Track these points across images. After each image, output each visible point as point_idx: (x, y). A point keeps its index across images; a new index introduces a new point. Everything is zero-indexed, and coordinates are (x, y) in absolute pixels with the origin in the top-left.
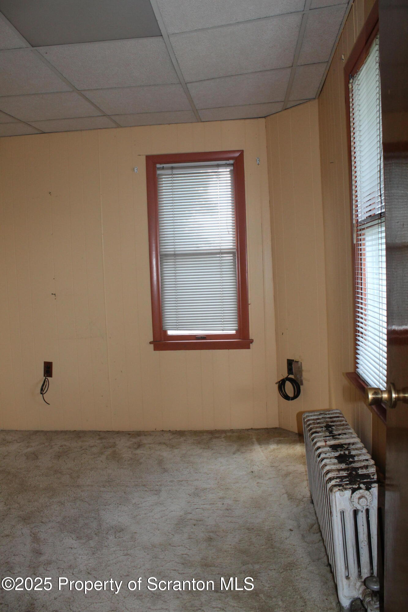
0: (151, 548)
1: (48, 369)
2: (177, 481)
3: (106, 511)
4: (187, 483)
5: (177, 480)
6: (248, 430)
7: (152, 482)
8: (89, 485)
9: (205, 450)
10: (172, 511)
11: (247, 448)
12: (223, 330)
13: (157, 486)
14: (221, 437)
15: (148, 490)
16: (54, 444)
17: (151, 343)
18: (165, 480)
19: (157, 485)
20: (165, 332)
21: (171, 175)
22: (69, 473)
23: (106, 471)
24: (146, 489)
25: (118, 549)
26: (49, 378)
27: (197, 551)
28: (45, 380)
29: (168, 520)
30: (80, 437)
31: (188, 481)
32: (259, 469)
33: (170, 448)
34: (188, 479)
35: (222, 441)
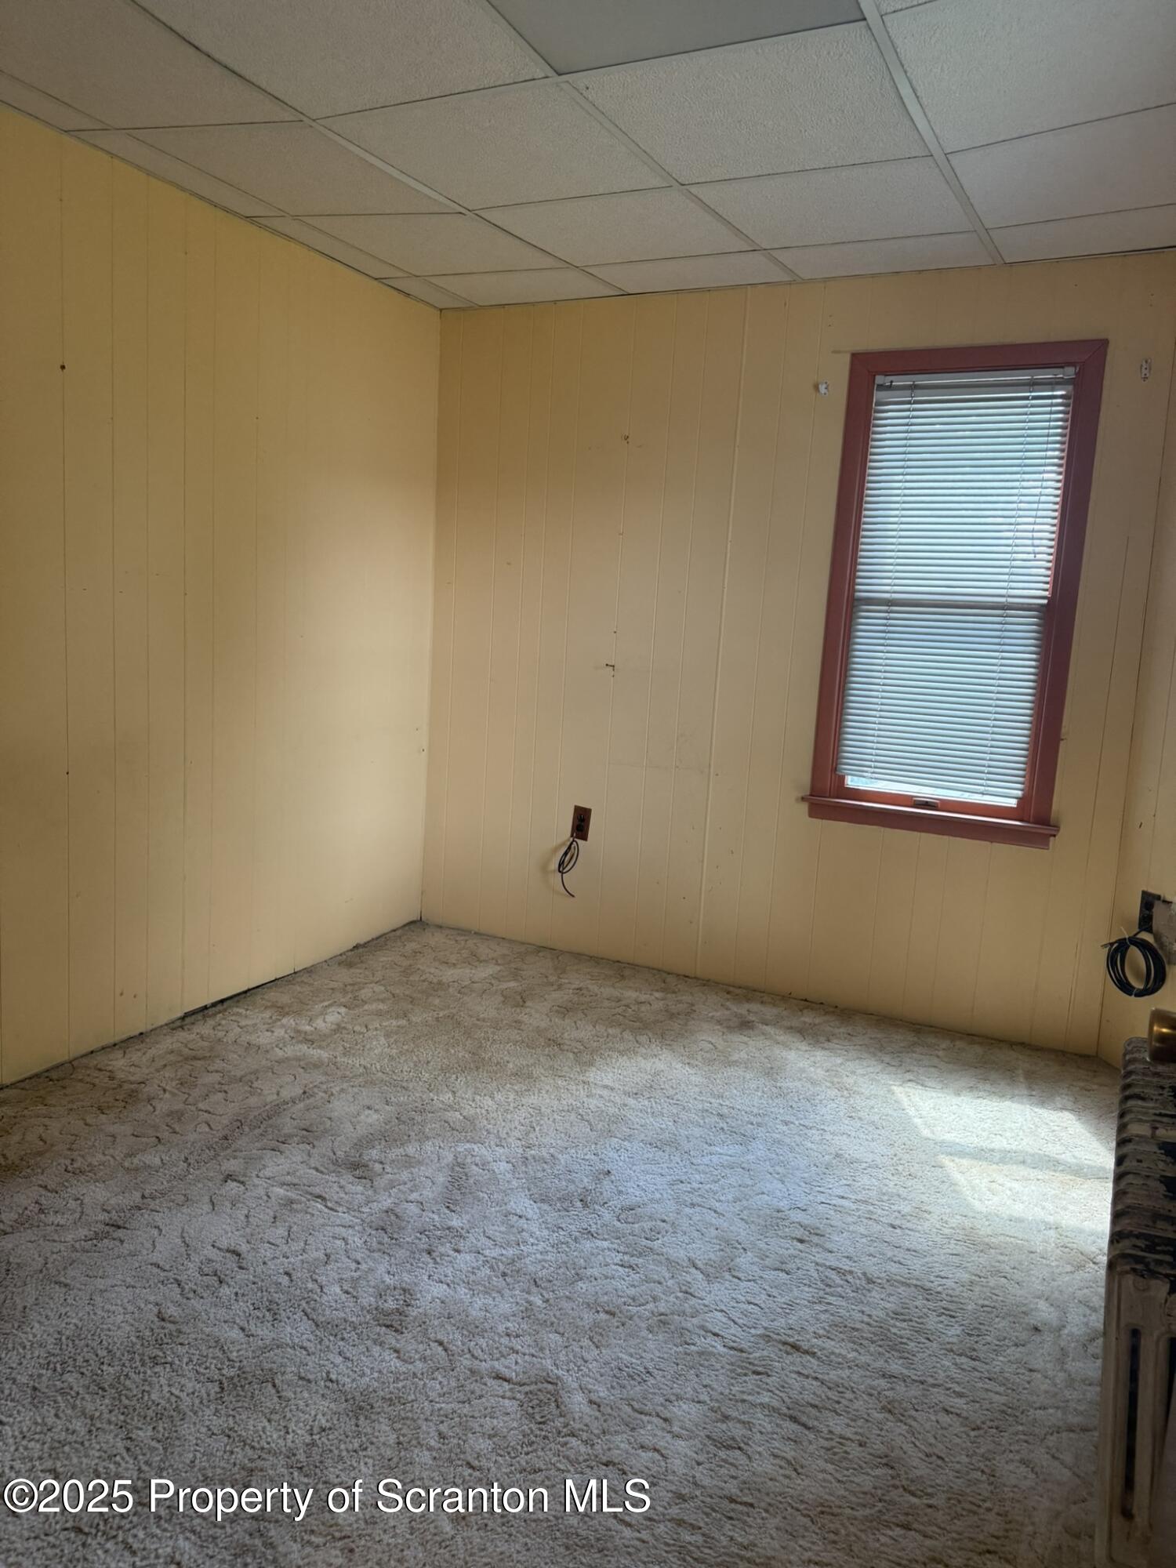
0: (685, 1265)
1: (581, 822)
2: (800, 1124)
3: (619, 1153)
4: (822, 1135)
5: (802, 1122)
6: (1011, 1045)
7: (743, 1113)
8: (606, 1087)
9: (891, 1068)
10: (763, 1193)
11: (994, 1090)
12: (983, 794)
13: (750, 1126)
14: (938, 1045)
15: (726, 1128)
16: (566, 981)
17: (803, 799)
18: (773, 1116)
19: (752, 1124)
20: (842, 779)
21: (909, 403)
22: (576, 1050)
23: (654, 1063)
24: (725, 1126)
25: (616, 1246)
26: (579, 841)
27: (785, 1306)
28: (571, 844)
29: (745, 1212)
30: (623, 977)
31: (825, 1131)
32: (1008, 1147)
33: (810, 1044)
34: (826, 1128)
35: (938, 1057)
